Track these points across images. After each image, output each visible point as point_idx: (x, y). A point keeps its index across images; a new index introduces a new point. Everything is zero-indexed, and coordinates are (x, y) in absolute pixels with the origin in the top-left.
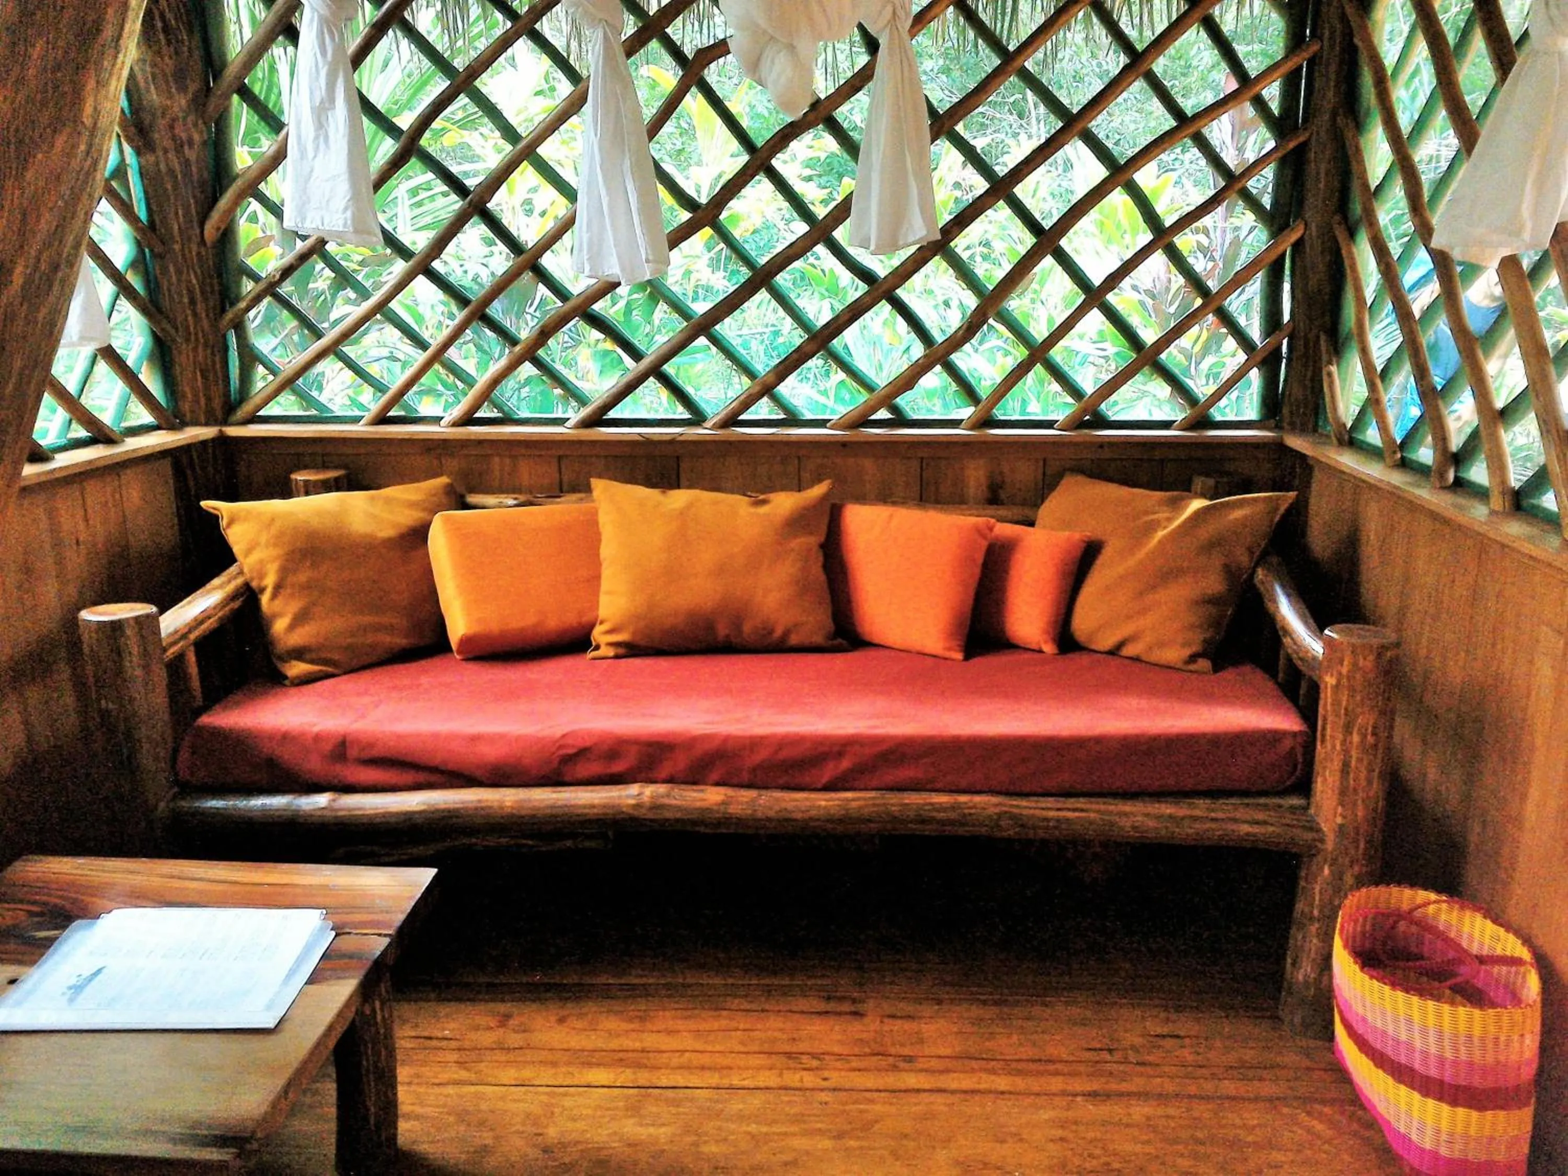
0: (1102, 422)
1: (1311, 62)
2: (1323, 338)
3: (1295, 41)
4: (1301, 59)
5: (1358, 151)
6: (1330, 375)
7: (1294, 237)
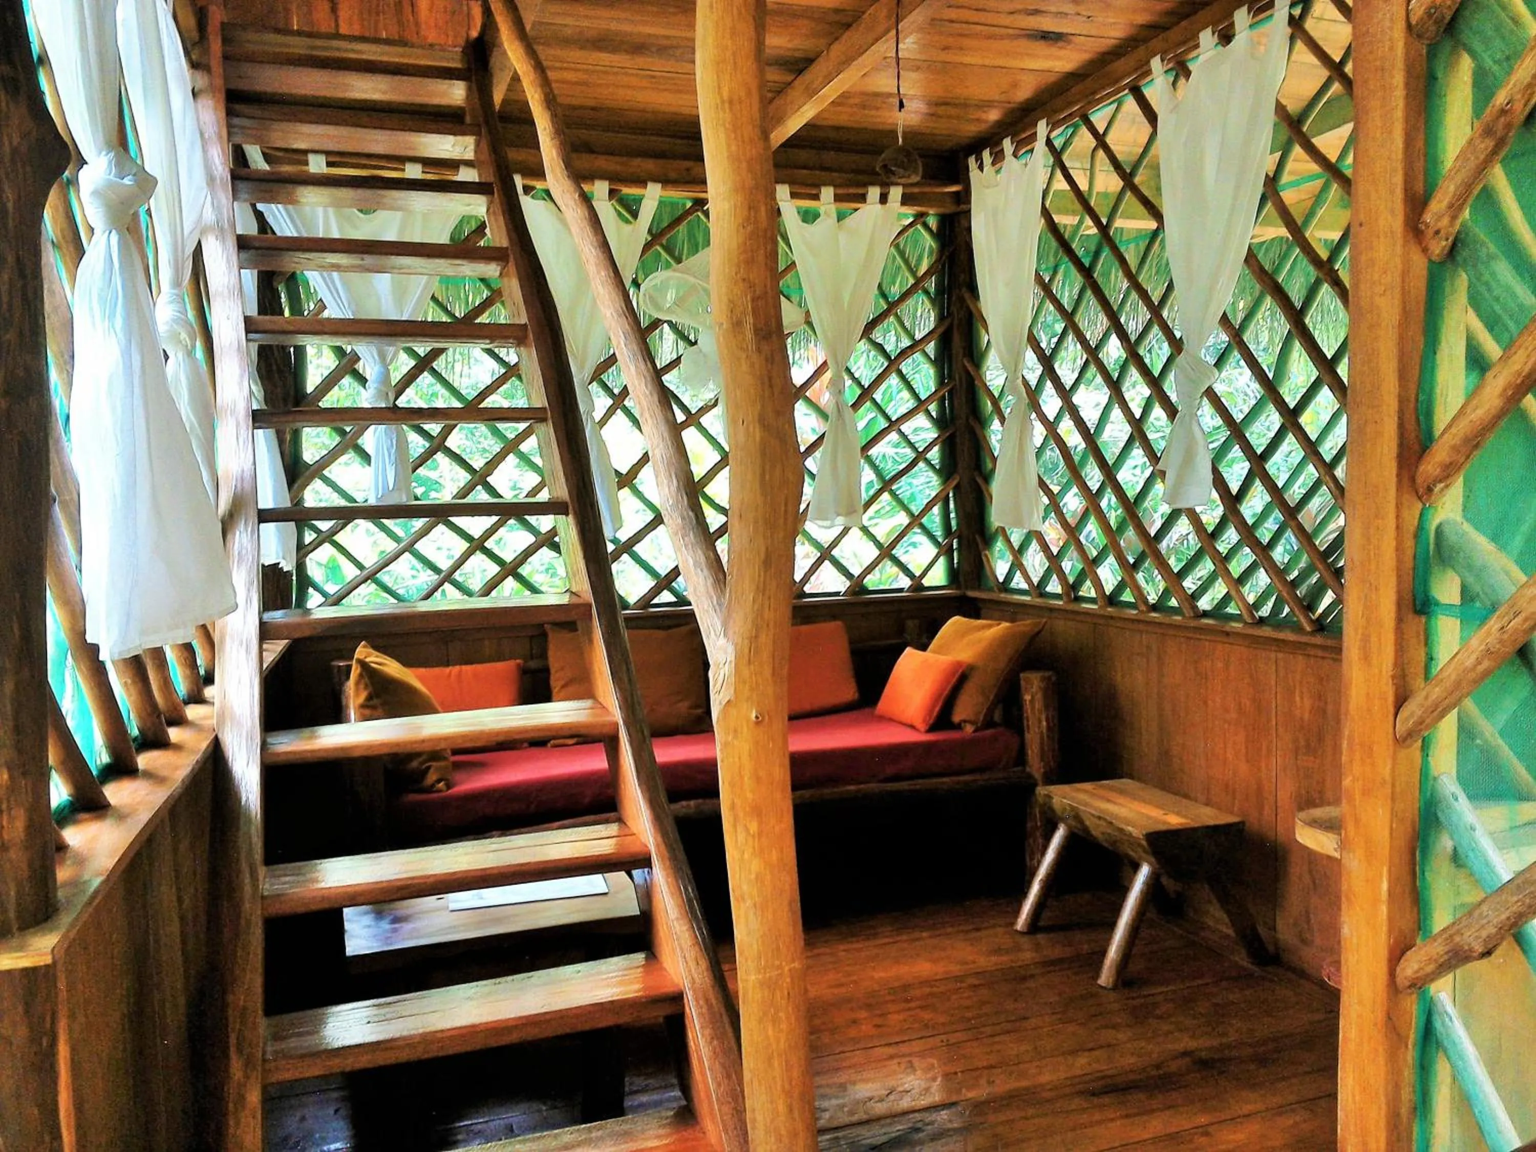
0: (865, 591)
1: (950, 392)
2: (977, 537)
3: (941, 383)
4: (945, 391)
5: (985, 437)
6: (986, 556)
7: (955, 483)
